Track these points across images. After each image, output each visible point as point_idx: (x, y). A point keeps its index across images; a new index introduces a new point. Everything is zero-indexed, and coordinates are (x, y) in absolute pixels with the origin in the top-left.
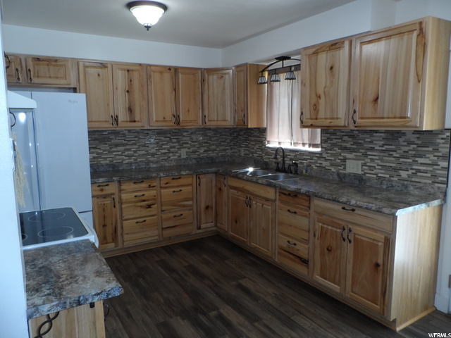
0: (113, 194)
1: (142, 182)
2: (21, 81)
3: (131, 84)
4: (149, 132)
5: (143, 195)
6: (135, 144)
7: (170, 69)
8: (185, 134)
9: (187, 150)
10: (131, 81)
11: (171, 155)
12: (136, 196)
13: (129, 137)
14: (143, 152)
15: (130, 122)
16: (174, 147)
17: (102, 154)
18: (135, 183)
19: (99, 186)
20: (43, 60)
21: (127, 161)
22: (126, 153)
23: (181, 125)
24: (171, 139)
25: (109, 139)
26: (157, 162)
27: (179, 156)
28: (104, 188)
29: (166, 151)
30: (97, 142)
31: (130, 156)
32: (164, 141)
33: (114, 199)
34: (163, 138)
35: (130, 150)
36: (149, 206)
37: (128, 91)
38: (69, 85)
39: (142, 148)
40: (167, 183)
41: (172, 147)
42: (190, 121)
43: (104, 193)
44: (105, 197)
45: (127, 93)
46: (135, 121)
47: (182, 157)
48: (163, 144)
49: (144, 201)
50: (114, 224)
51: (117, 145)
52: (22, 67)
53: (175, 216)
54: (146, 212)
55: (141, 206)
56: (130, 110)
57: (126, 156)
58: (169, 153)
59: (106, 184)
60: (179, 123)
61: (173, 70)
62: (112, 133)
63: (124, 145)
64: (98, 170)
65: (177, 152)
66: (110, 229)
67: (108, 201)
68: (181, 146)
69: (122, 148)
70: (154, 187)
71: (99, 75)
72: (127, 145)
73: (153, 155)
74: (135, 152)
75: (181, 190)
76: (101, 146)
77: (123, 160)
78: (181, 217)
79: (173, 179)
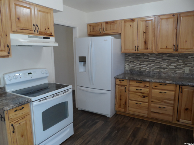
0: (126, 86)
1: (141, 82)
2: (101, 33)
3: (147, 29)
4: (163, 55)
5: (141, 90)
6: (154, 61)
7: (174, 15)
8: (190, 57)
9: (190, 68)
10: (147, 27)
11: (177, 70)
12: (137, 89)
13: (151, 57)
14: (158, 66)
15: (145, 49)
16: (180, 65)
17: (136, 65)
18: (137, 82)
19: (120, 80)
20: (109, 23)
21: (148, 70)
22: (148, 66)
23: (179, 51)
24: (178, 60)
25: (140, 58)
26: (165, 73)
27: (184, 71)
28: (121, 81)
29: (173, 67)
30: (134, 59)
31: (150, 68)
32: (173, 61)
33: (126, 88)
34: (172, 59)
35: (150, 64)
36: (144, 97)
37: (145, 33)
38: (118, 32)
39: (157, 64)
40: (156, 86)
41: (178, 65)
42: (187, 49)
43: (121, 84)
44: (122, 86)
45: (144, 34)
46: (148, 49)
47: (186, 72)
48: (172, 63)
49: (141, 93)
50: (125, 100)
51: (144, 61)
52: (102, 27)
53: (159, 107)
54: (142, 99)
55: (139, 96)
56: (146, 43)
57: (148, 67)
58: (176, 68)
59: (122, 80)
60: (177, 50)
61: (176, 16)
62: (142, 55)
63: (147, 61)
64: (132, 73)
65: (182, 69)
66: (123, 102)
67: (123, 88)
68: (186, 65)
69: (146, 63)
70: (147, 86)
71: (131, 26)
72: (149, 61)
73: (164, 69)
74: (153, 66)
75: (165, 93)
76: (136, 61)
77: (146, 69)
78: (163, 109)
79: (161, 84)
